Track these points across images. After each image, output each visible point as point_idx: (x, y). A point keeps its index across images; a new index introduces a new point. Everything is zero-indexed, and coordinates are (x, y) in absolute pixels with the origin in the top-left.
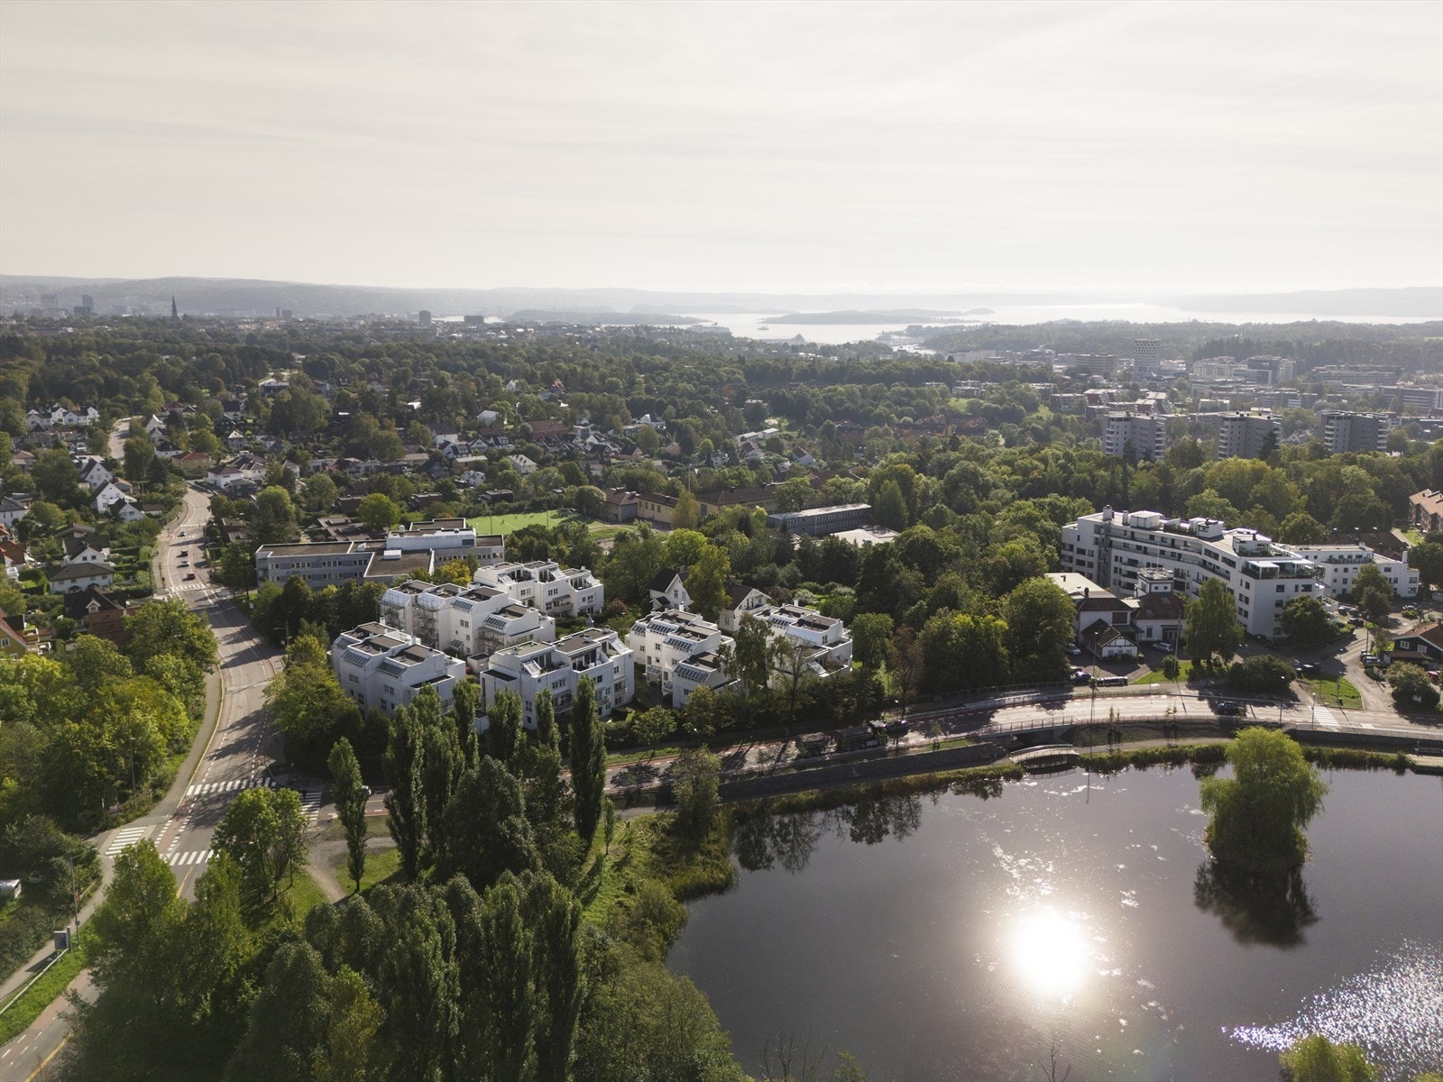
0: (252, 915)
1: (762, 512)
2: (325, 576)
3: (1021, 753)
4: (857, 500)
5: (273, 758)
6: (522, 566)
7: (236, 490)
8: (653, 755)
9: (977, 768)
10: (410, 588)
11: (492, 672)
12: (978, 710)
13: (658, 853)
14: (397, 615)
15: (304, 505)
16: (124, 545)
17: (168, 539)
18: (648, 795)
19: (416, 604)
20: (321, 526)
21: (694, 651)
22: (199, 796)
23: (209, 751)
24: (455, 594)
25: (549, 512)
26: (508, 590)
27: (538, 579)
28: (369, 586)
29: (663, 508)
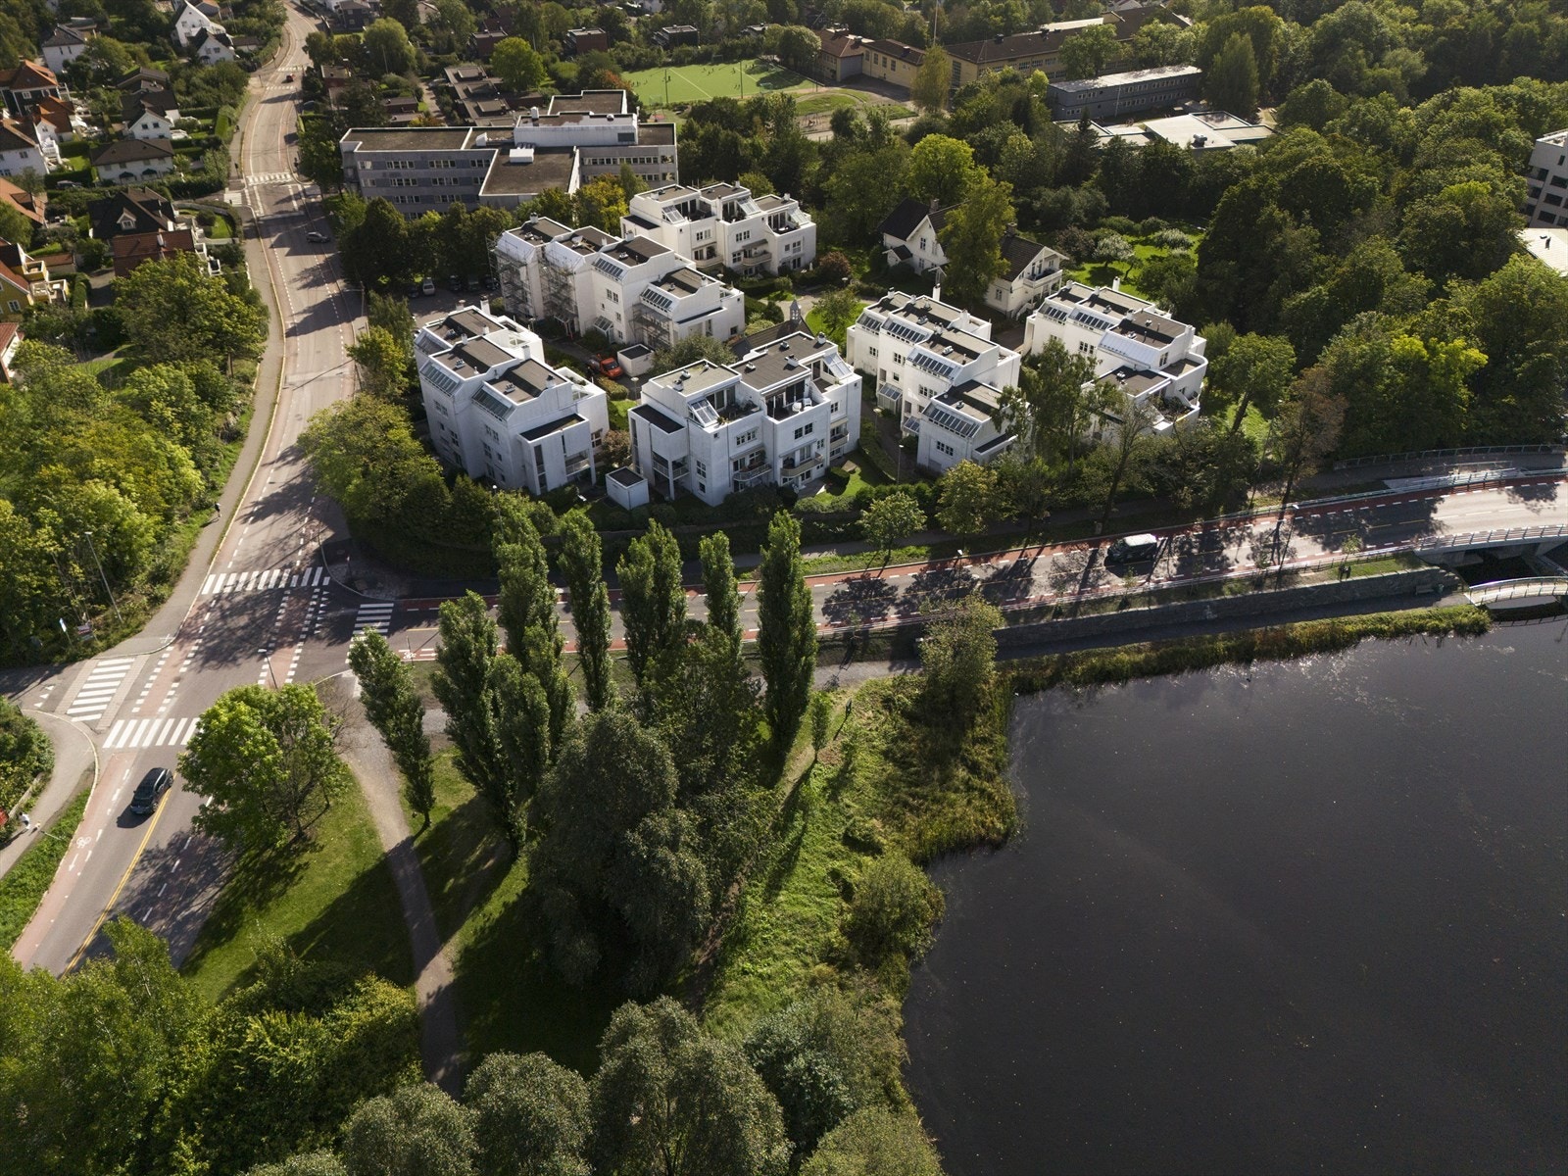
0: (259, 873)
1: (1041, 79)
2: (435, 181)
3: (1485, 589)
4: (1178, 61)
5: (331, 527)
6: (695, 193)
7: (348, 17)
8: (887, 559)
9: (1410, 612)
10: (536, 232)
11: (647, 412)
12: (1413, 495)
13: (895, 761)
14: (518, 273)
15: (431, 43)
16: (200, 103)
17: (260, 91)
18: (879, 642)
19: (543, 259)
20: (448, 81)
21: (958, 379)
22: (218, 598)
23: (245, 507)
24: (597, 248)
25: (744, 62)
26: (675, 238)
27: (720, 216)
28: (484, 215)
29: (899, 64)
